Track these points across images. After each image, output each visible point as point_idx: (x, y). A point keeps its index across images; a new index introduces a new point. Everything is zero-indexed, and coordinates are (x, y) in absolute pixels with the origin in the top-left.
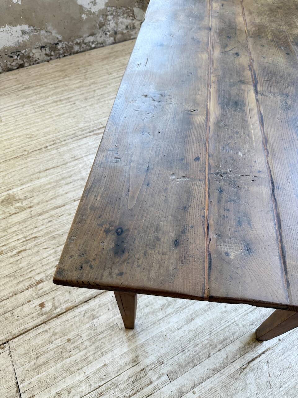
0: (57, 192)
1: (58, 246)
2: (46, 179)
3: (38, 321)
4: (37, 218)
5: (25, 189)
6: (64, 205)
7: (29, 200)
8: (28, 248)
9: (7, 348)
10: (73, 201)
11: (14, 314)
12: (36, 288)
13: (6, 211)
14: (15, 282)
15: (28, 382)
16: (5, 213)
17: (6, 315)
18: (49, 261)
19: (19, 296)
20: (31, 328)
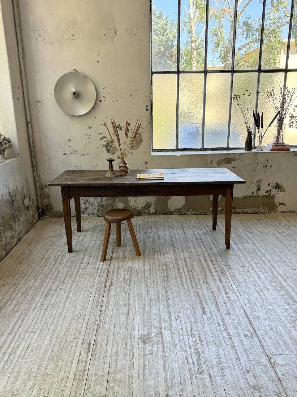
0: (155, 313)
1: (204, 321)
2: (137, 316)
3: (256, 339)
4: (173, 326)
5: (140, 328)
6: (170, 313)
7: (152, 328)
8: (199, 335)
9: (271, 356)
10: (169, 308)
11: (248, 349)
12: (233, 336)
13: (156, 342)
14: (224, 345)
15: (293, 349)
16: (157, 343)
17: (248, 353)
18: (214, 327)
19: (236, 345)
20: (260, 343)
